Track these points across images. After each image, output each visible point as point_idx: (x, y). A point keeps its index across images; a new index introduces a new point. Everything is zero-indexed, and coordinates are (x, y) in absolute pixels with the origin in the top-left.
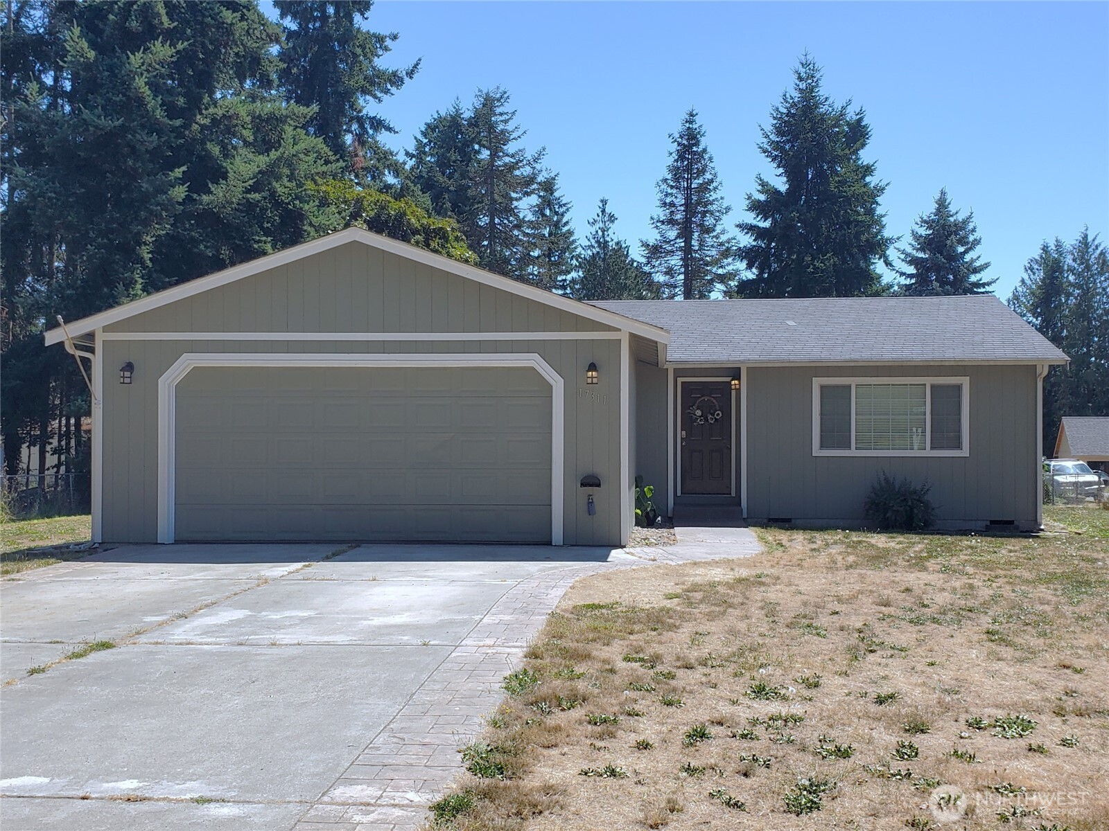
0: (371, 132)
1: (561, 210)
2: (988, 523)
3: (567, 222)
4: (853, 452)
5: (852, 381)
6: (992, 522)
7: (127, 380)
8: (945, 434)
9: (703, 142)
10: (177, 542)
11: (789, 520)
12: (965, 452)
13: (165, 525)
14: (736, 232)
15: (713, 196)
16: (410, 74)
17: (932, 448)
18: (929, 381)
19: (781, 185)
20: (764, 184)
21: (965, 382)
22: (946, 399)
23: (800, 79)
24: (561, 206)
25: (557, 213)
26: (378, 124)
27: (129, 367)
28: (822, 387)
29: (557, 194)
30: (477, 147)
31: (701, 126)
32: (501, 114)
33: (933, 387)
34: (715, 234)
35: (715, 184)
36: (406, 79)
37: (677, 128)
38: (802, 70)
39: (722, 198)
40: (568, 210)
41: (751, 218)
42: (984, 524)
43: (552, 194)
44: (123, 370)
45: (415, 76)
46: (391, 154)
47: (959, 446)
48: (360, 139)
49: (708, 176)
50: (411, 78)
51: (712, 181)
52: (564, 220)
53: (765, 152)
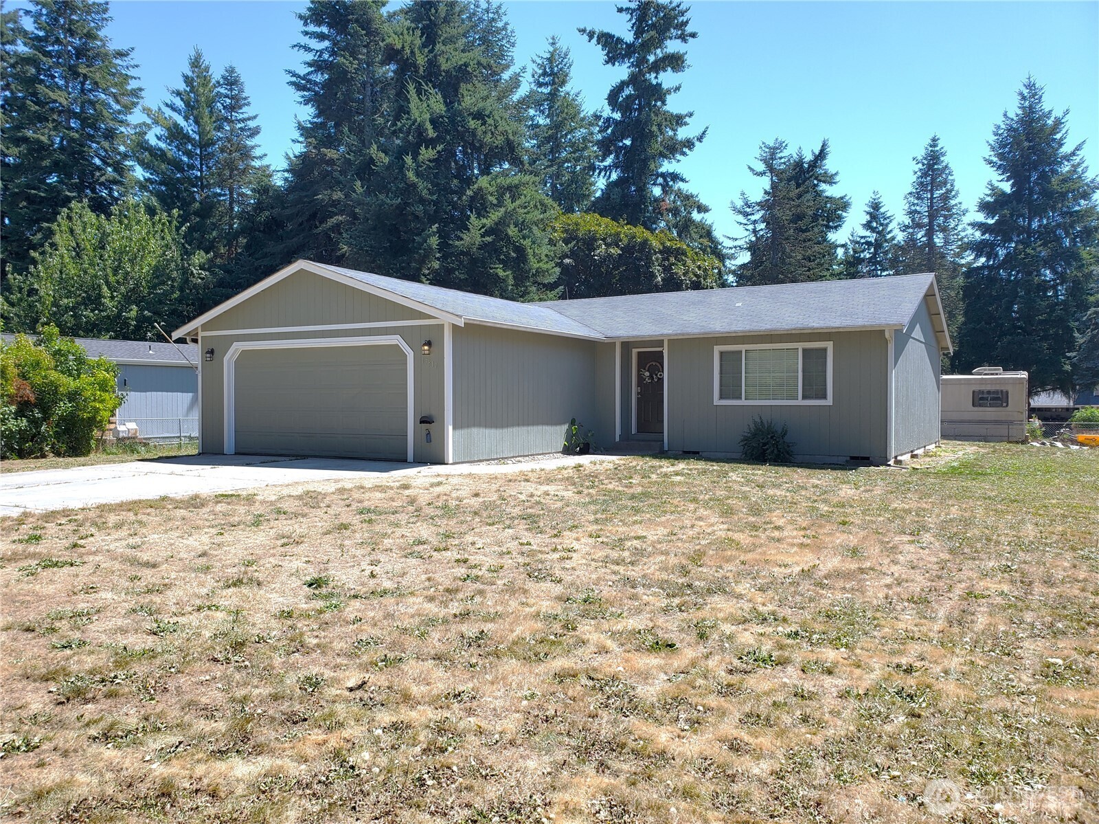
0: (671, 183)
1: (886, 222)
2: (848, 458)
3: (891, 231)
4: (743, 402)
5: (742, 348)
6: (852, 458)
7: (208, 359)
8: (814, 387)
9: (945, 160)
10: (236, 454)
11: (698, 453)
12: (829, 401)
13: (229, 444)
14: (970, 231)
15: (953, 202)
16: (700, 139)
17: (804, 397)
18: (801, 346)
19: (1007, 187)
20: (993, 188)
21: (829, 345)
22: (814, 359)
23: (1024, 98)
24: (885, 219)
25: (882, 225)
26: (675, 177)
27: (212, 352)
28: (722, 353)
29: (882, 210)
30: (816, 182)
31: (942, 148)
32: (781, 158)
33: (804, 350)
34: (956, 232)
35: (953, 193)
36: (697, 143)
37: (921, 153)
38: (1026, 92)
39: (960, 203)
40: (891, 221)
41: (981, 217)
42: (845, 459)
43: (877, 211)
44: (207, 353)
45: (704, 140)
46: (692, 196)
47: (824, 397)
48: (666, 189)
49: (949, 186)
50: (701, 142)
51: (951, 191)
52: (889, 229)
53: (990, 164)
